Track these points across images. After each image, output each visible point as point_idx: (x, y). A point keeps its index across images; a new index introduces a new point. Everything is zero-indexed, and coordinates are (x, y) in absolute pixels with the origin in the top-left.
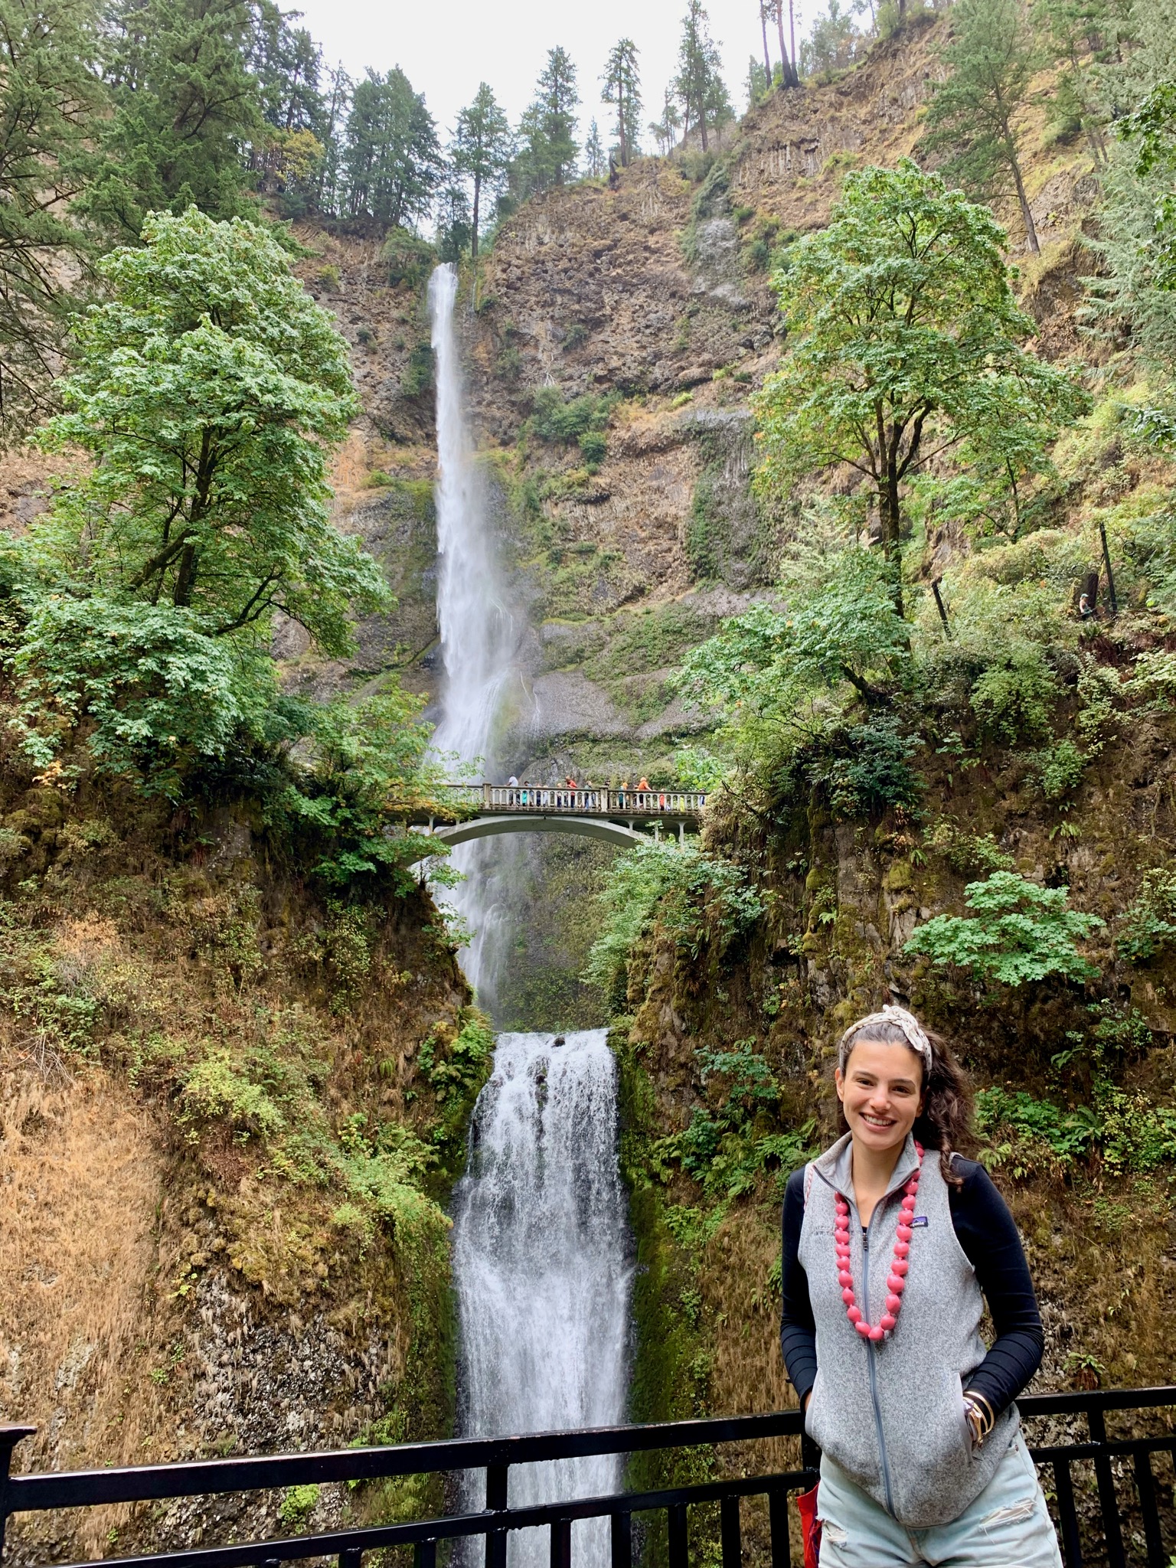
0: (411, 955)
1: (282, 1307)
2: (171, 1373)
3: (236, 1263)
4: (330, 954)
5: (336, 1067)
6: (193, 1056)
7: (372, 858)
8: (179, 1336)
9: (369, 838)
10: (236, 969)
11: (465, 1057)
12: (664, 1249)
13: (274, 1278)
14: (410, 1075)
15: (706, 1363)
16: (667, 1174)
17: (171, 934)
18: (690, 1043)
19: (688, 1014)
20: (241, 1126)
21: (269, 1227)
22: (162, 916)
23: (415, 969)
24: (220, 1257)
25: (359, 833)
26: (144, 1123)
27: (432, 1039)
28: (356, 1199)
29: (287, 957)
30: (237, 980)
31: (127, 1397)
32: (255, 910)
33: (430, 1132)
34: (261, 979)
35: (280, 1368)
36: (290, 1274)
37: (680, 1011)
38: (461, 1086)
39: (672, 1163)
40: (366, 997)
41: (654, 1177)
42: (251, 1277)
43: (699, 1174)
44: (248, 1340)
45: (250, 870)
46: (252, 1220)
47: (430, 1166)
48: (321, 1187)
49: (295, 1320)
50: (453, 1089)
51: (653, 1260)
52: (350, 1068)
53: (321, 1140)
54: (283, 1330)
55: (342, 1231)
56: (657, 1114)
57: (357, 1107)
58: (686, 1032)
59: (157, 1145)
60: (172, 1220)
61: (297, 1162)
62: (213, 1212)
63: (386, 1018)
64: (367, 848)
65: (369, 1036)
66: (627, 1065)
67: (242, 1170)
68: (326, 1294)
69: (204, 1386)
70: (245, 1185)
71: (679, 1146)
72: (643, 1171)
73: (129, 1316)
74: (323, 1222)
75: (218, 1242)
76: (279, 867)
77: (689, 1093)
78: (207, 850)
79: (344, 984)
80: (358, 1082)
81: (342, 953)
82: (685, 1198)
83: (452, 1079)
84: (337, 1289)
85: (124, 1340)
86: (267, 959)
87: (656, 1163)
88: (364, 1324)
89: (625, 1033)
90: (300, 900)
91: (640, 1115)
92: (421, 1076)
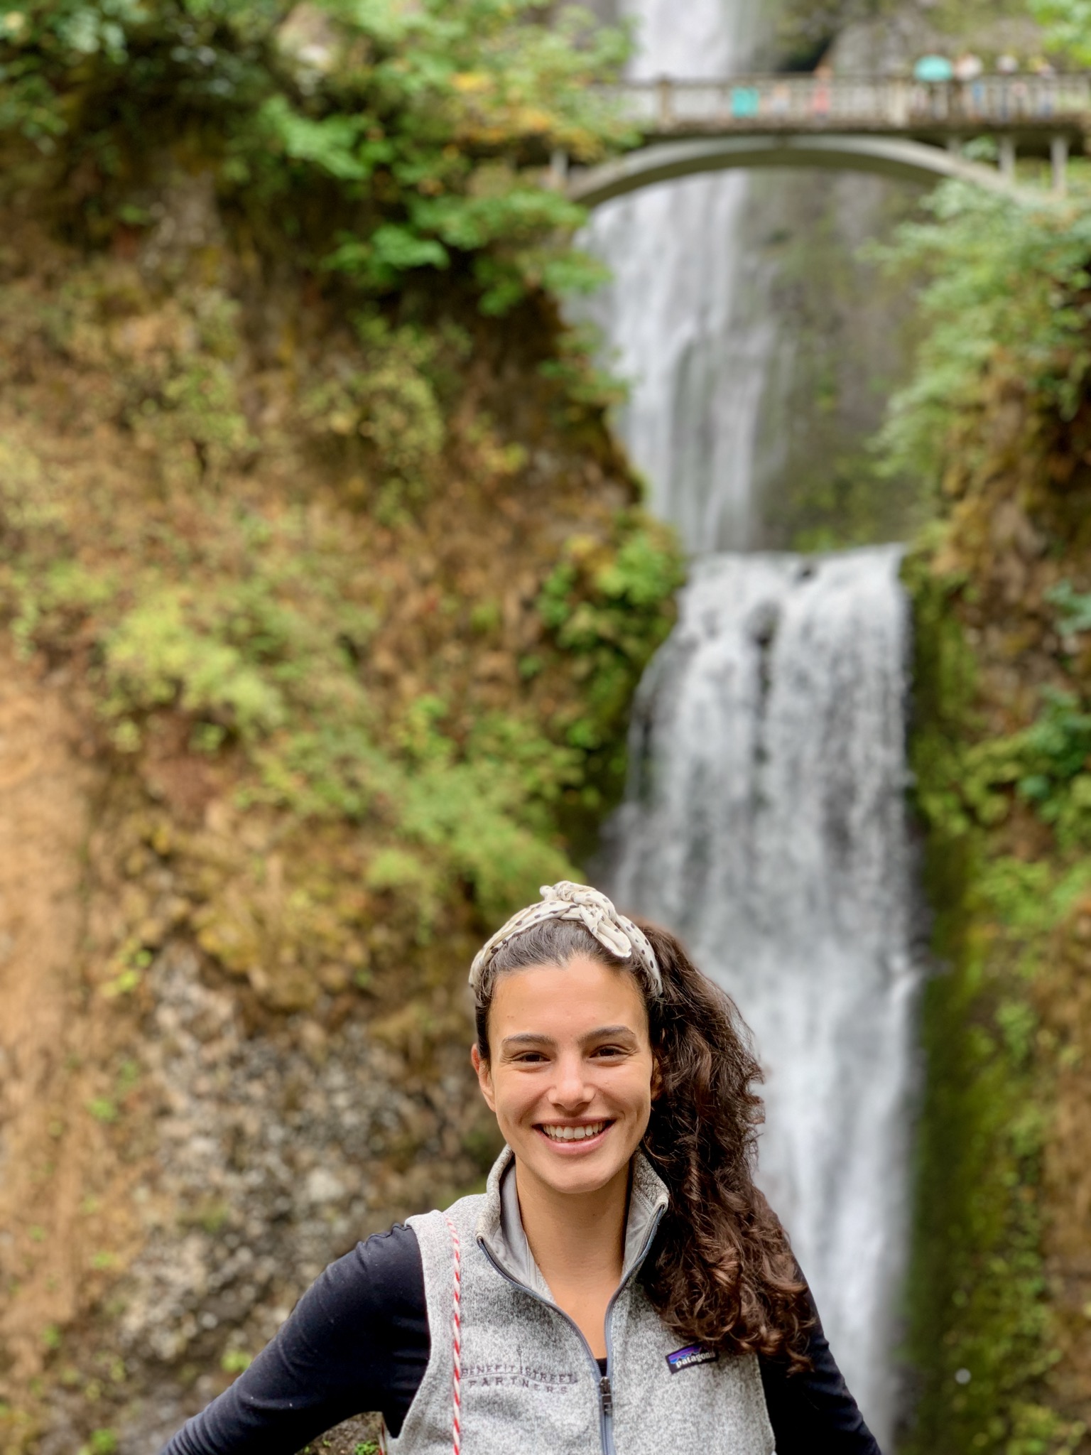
0: (526, 417)
1: (289, 1012)
2: (122, 1108)
3: (209, 941)
4: (367, 417)
5: (389, 618)
6: (123, 601)
7: (434, 235)
8: (128, 1050)
9: (430, 198)
10: (200, 448)
11: (622, 602)
12: (980, 935)
13: (272, 966)
14: (531, 630)
15: (1035, 1130)
16: (994, 807)
17: (82, 386)
18: (1048, 572)
19: (1047, 519)
20: (205, 717)
21: (261, 883)
22: (65, 357)
23: (533, 441)
24: (182, 931)
25: (412, 188)
26: (51, 712)
27: (566, 569)
28: (414, 842)
29: (294, 426)
30: (204, 464)
31: (57, 1140)
32: (229, 340)
33: (565, 730)
34: (247, 466)
35: (292, 1105)
36: (301, 960)
37: (1033, 514)
38: (618, 651)
39: (1004, 788)
40: (440, 493)
41: (970, 811)
42: (233, 964)
43: (1049, 810)
44: (236, 1061)
45: (217, 266)
46: (230, 872)
47: (566, 787)
48: (352, 822)
49: (312, 1033)
50: (605, 658)
51: (958, 953)
52: (419, 620)
53: (355, 742)
54: (295, 1046)
55: (386, 895)
56: (980, 702)
57: (430, 686)
58: (1044, 555)
59: (74, 749)
60: (107, 869)
61: (311, 780)
62: (168, 859)
63: (480, 531)
64: (426, 216)
65: (451, 566)
66: (930, 613)
67: (211, 793)
68: (364, 994)
69: (171, 1128)
70: (217, 816)
71: (1020, 757)
72: (951, 801)
73: (50, 1017)
74: (354, 876)
75: (177, 907)
76: (268, 260)
77: (1040, 665)
78: (139, 232)
79: (396, 473)
80: (432, 643)
81: (390, 416)
82: (1023, 848)
83: (600, 642)
84: (383, 986)
85: (46, 1054)
86: (255, 428)
87: (974, 789)
88: (432, 1044)
89: (927, 556)
90: (312, 320)
91: (949, 706)
92: (550, 635)
